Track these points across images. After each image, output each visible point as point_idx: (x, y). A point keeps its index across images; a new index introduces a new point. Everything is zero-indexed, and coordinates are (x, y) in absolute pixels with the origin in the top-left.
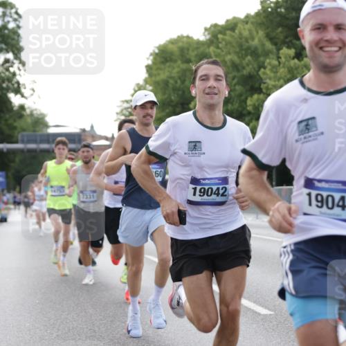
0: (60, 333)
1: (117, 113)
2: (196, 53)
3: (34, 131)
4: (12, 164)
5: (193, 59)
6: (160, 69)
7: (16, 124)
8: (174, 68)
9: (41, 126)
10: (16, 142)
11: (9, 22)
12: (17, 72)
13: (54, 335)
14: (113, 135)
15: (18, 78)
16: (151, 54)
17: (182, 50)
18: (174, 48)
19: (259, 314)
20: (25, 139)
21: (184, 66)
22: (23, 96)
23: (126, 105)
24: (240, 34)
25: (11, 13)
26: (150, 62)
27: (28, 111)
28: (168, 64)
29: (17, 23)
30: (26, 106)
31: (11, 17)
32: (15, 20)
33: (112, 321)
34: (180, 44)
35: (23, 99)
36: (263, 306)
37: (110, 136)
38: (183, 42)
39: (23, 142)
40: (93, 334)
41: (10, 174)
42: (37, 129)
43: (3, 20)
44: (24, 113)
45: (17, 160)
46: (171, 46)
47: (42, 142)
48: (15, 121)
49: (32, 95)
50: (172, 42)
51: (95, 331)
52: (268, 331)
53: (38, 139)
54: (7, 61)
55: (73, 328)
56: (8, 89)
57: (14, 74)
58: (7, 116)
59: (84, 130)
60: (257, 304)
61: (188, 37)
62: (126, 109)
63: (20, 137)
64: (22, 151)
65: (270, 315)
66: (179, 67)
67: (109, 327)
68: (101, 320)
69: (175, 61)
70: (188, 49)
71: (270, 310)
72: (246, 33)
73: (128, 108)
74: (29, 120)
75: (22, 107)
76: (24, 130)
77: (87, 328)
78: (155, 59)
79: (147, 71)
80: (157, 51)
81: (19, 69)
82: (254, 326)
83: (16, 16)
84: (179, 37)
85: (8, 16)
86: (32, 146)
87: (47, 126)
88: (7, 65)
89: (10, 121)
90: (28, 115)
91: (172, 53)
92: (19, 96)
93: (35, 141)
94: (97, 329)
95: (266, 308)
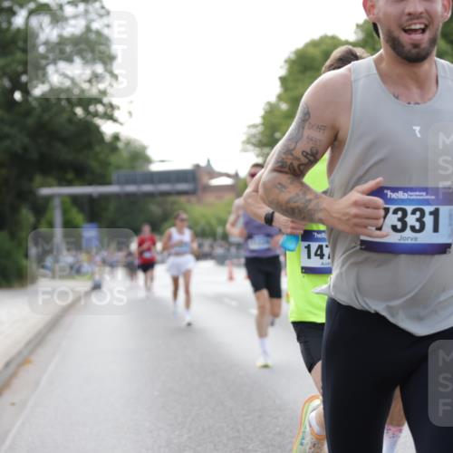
1: (243, 142)
3: (133, 168)
6: (298, 81)
9: (141, 161)
10: (109, 183)
14: (237, 172)
15: (110, 97)
16: (286, 62)
18: (316, 52)
20: (122, 179)
26: (284, 72)
28: (307, 74)
30: (121, 135)
34: (324, 47)
35: (117, 125)
39: (118, 183)
44: (119, 145)
45: (112, 207)
46: (311, 50)
47: (144, 181)
48: (108, 155)
50: (314, 44)
53: (139, 178)
58: (98, 149)
59: (198, 166)
63: (114, 177)
64: (117, 196)
73: (257, 134)
75: (116, 138)
76: (118, 168)
78: (291, 67)
79: (282, 84)
80: (293, 57)
84: (321, 37)
86: (131, 188)
87: (148, 161)
89: (102, 156)
93: (134, 182)
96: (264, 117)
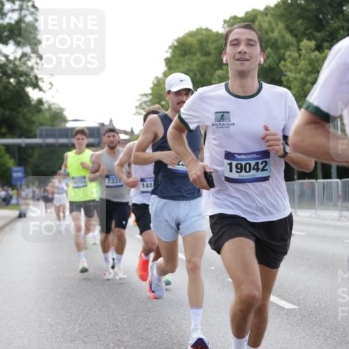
0: (82, 328)
1: (137, 107)
2: (215, 45)
3: (53, 126)
4: (31, 160)
5: (212, 51)
6: (180, 62)
7: (34, 118)
8: (193, 61)
9: (59, 120)
10: (35, 137)
11: (25, 16)
12: (35, 66)
13: (77, 330)
14: (132, 129)
15: (36, 71)
16: (170, 47)
17: (201, 42)
18: (194, 41)
19: (283, 309)
20: (44, 134)
21: (204, 59)
22: (41, 90)
23: (145, 99)
24: (260, 26)
25: (27, 6)
26: (169, 55)
27: (46, 106)
28: (187, 57)
29: (34, 16)
30: (44, 100)
31: (28, 10)
32: (32, 13)
33: (134, 316)
34: (200, 37)
35: (41, 92)
36: (286, 301)
37: (129, 130)
38: (202, 34)
39: (41, 136)
40: (116, 329)
41: (29, 169)
42: (56, 123)
43: (20, 14)
44: (43, 107)
45: (36, 155)
46: (190, 39)
47: (61, 136)
48: (33, 115)
49: (50, 89)
50: (191, 34)
51: (117, 326)
52: (292, 325)
53: (57, 133)
54: (24, 55)
55: (95, 323)
56: (26, 84)
57: (32, 68)
58: (25, 110)
59: (103, 125)
60: (281, 298)
61: (207, 29)
62: (145, 102)
63: (38, 132)
64: (40, 146)
65: (295, 309)
66: (198, 59)
67: (132, 322)
68: (123, 315)
69: (194, 54)
70: (207, 42)
71: (294, 304)
72: (265, 25)
73: (147, 102)
74: (47, 115)
75: (40, 102)
76: (42, 124)
77: (110, 323)
78: (174, 52)
79: (167, 64)
80: (176, 44)
81: (37, 63)
82: (278, 320)
83: (32, 10)
84: (197, 29)
85: (24, 9)
86: (51, 141)
87: (65, 120)
88: (25, 59)
89: (29, 116)
90: (46, 110)
91: (191, 46)
92: (37, 90)
93: (53, 136)
94: (119, 324)
95: (290, 302)
96: (152, 89)
